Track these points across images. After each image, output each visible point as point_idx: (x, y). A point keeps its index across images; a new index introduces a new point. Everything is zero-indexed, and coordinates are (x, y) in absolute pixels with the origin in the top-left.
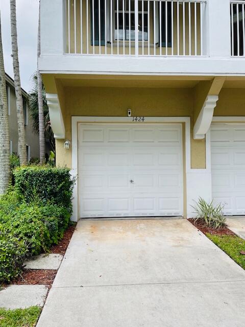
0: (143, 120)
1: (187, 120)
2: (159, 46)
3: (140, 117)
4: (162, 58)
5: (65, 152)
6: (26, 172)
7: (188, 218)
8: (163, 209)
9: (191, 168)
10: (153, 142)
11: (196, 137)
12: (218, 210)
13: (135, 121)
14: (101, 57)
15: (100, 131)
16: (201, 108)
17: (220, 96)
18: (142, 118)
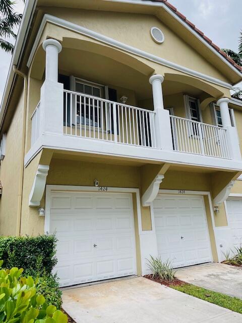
0: (106, 189)
1: (137, 191)
2: (110, 133)
3: (104, 187)
4: (135, 147)
5: (38, 219)
6: (9, 242)
7: (143, 276)
8: (121, 270)
9: (143, 230)
10: (111, 208)
11: (145, 205)
12: (168, 265)
13: (100, 190)
14: (90, 140)
15: (68, 198)
16: (151, 183)
17: (165, 175)
18: (106, 188)
